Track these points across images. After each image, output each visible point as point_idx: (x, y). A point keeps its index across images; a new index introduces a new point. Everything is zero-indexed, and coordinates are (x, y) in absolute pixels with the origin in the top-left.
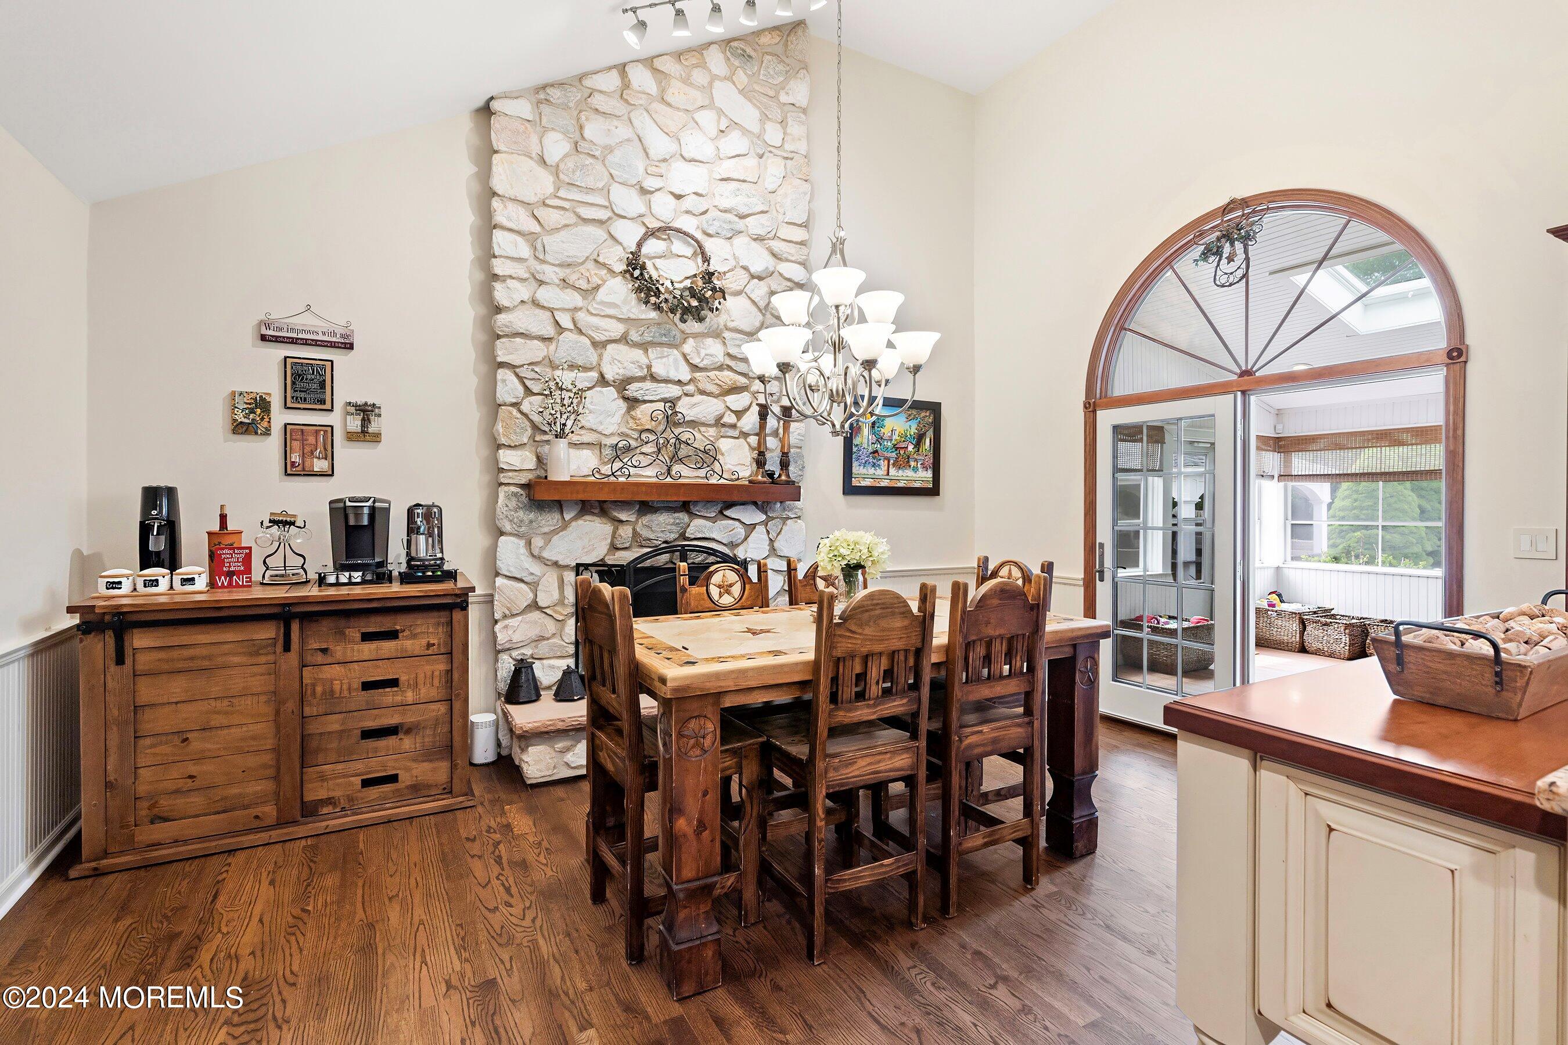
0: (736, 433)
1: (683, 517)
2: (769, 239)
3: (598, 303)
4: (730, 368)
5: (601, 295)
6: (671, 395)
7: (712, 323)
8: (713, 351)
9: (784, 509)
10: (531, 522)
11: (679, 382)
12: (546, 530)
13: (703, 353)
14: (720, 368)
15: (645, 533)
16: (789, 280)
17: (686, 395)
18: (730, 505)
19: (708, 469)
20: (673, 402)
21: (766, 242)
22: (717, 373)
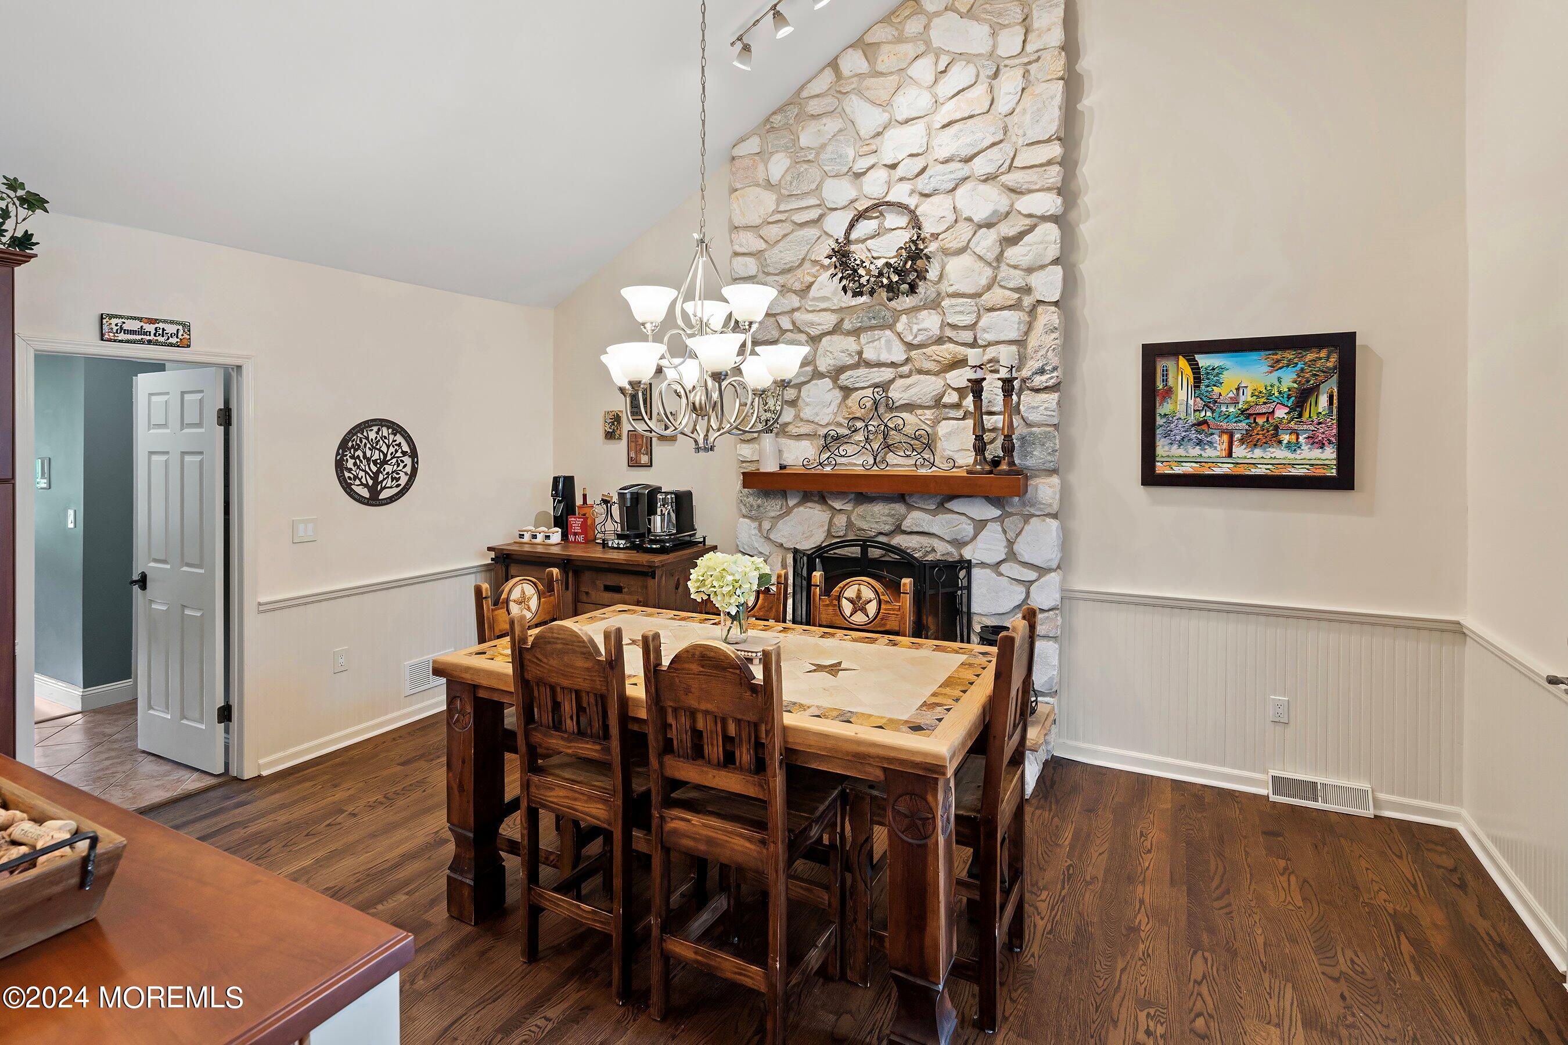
0: (960, 413)
1: (899, 508)
2: (1003, 173)
3: (811, 301)
4: (950, 340)
5: (814, 292)
6: (881, 379)
7: (928, 292)
8: (930, 322)
9: (1024, 505)
10: (759, 507)
11: (893, 365)
12: (773, 514)
13: (915, 328)
14: (940, 341)
15: (859, 523)
16: (1030, 216)
17: (901, 377)
18: (952, 498)
19: (919, 456)
20: (885, 386)
21: (998, 179)
22: (934, 348)
